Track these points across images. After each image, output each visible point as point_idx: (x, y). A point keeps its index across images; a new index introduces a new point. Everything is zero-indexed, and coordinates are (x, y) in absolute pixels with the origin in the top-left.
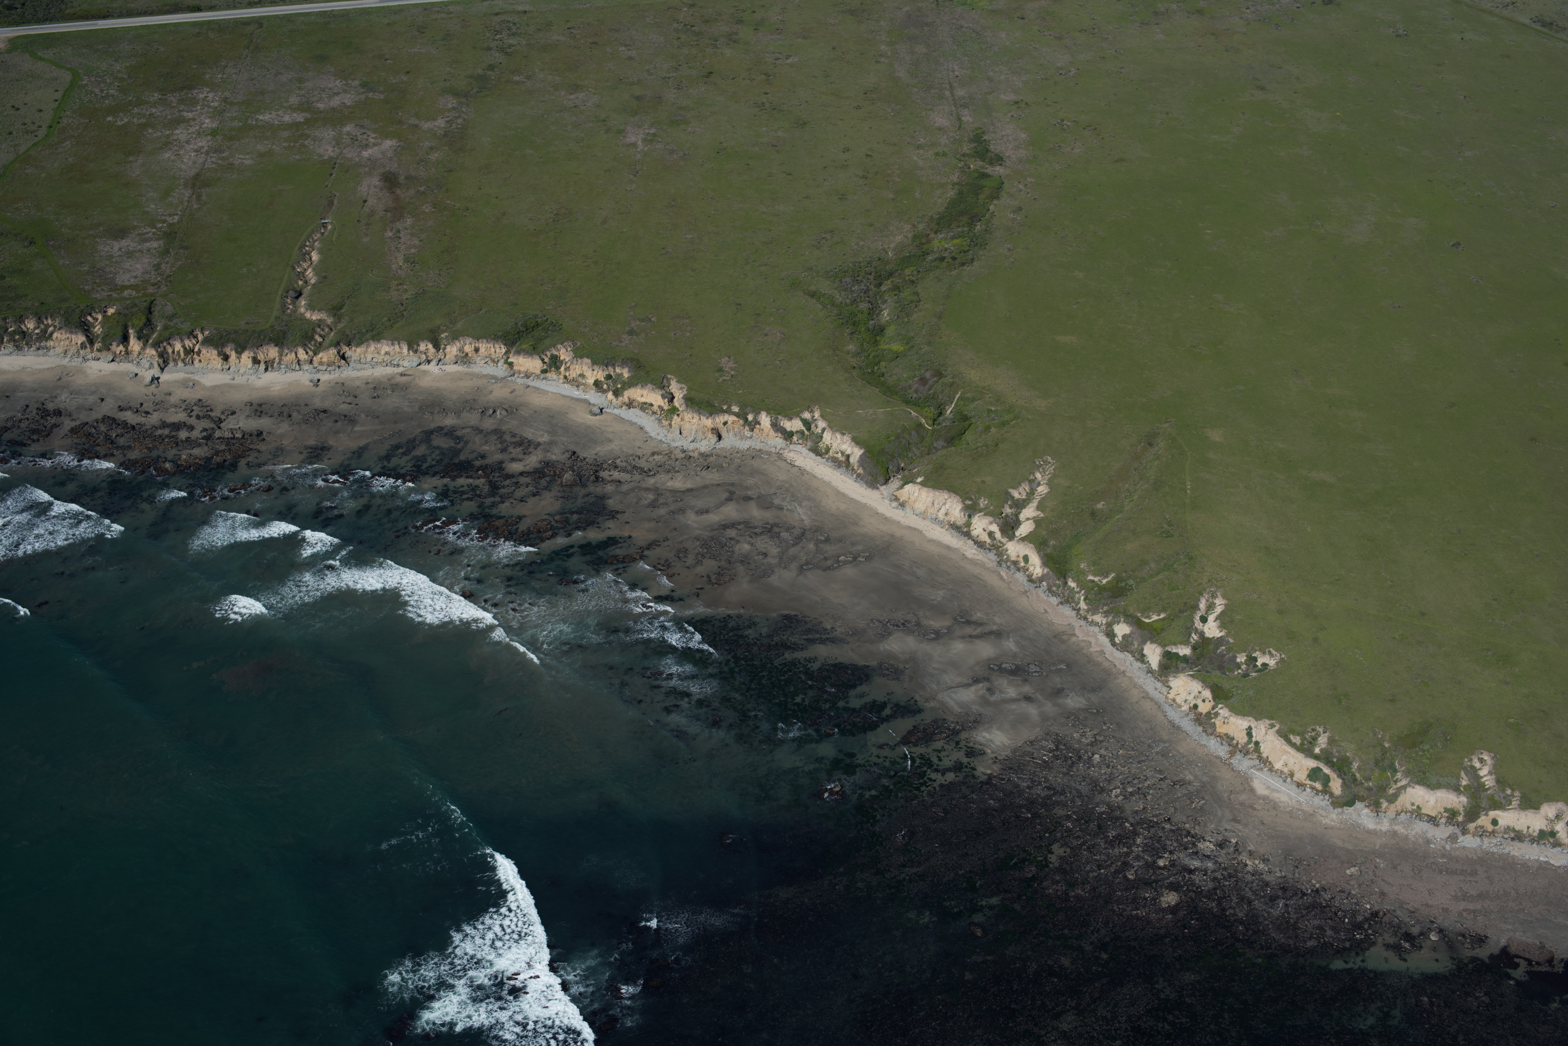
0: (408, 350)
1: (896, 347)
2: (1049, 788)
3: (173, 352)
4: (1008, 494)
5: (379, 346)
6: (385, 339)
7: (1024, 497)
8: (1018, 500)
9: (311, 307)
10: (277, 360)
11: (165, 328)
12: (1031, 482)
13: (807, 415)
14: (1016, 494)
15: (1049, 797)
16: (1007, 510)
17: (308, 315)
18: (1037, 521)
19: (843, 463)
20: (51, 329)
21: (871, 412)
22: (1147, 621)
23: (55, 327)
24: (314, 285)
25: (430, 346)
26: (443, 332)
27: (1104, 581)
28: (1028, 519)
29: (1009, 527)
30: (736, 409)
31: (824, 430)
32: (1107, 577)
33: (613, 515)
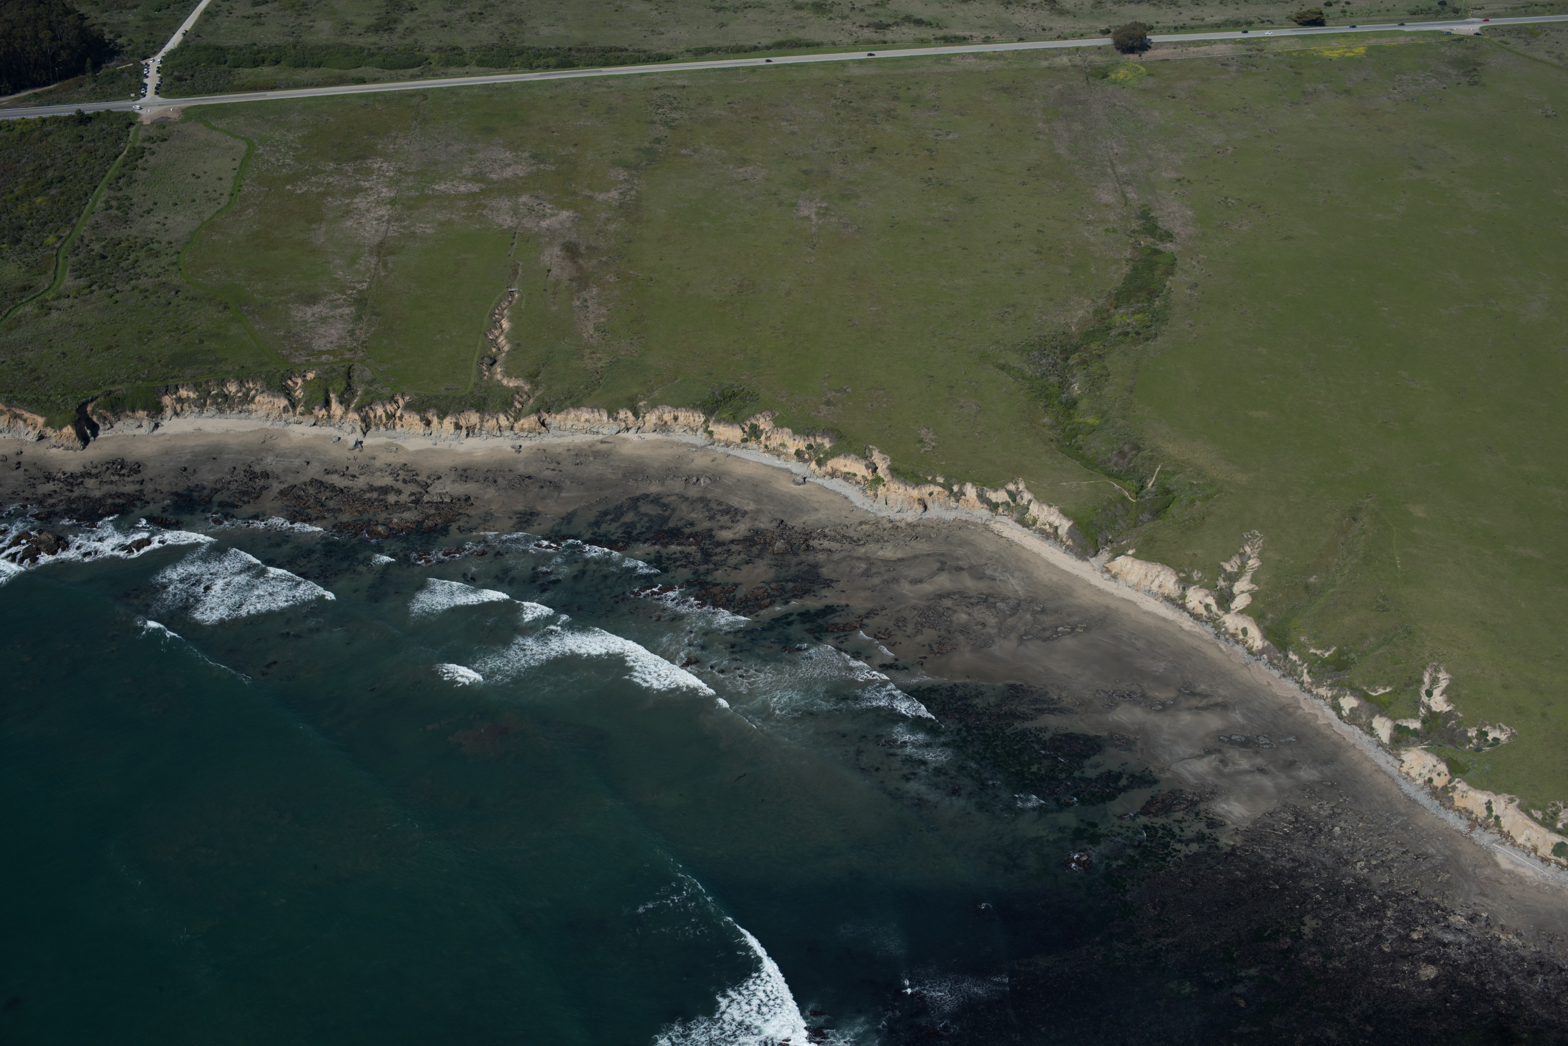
0: (608, 418)
1: (1091, 420)
2: (1294, 860)
3: (375, 417)
4: (1221, 567)
5: (579, 413)
6: (585, 406)
7: (1236, 570)
8: (1230, 573)
9: (508, 374)
10: (478, 426)
11: (367, 393)
12: (1242, 555)
13: (1011, 487)
14: (1228, 568)
15: (1294, 869)
16: (1222, 583)
17: (505, 382)
18: (1253, 595)
19: (1051, 535)
20: (253, 392)
21: (1075, 484)
22: (1374, 694)
23: (257, 390)
24: (508, 352)
25: (630, 414)
26: (641, 400)
27: (1327, 655)
28: (1242, 592)
29: (1225, 600)
30: (941, 480)
31: (1030, 502)
32: (1328, 650)
33: (828, 583)
